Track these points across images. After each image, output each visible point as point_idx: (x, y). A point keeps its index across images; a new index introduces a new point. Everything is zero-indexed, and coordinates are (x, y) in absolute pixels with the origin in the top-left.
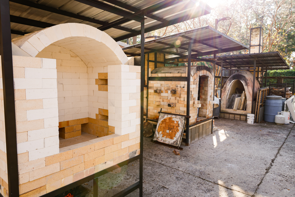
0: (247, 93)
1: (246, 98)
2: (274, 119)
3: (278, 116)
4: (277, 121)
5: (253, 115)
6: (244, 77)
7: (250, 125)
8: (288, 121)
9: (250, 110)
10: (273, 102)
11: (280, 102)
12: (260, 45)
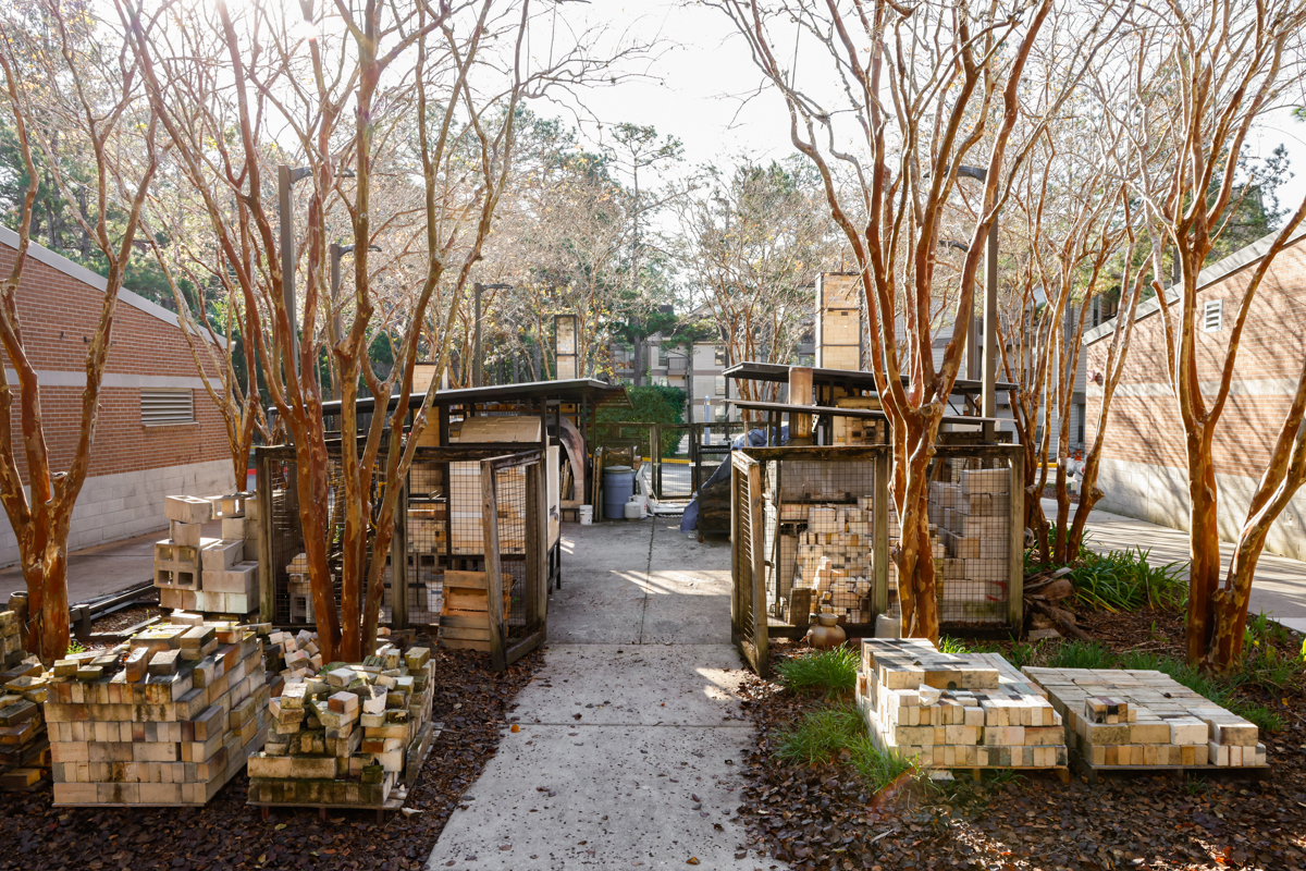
0: (573, 462)
1: (571, 473)
2: (623, 512)
3: (630, 504)
4: (630, 514)
5: (591, 507)
6: (567, 431)
7: (587, 527)
8: (644, 514)
9: (582, 498)
10: (619, 478)
11: (629, 477)
12: (575, 355)
